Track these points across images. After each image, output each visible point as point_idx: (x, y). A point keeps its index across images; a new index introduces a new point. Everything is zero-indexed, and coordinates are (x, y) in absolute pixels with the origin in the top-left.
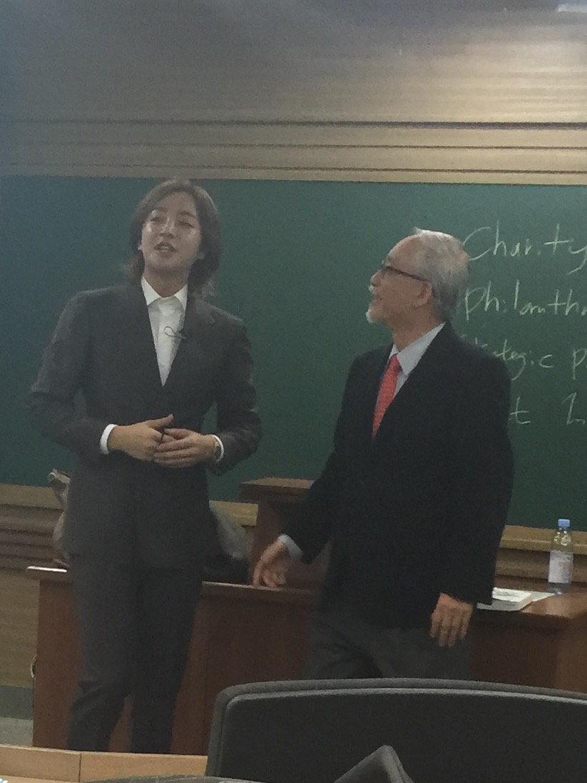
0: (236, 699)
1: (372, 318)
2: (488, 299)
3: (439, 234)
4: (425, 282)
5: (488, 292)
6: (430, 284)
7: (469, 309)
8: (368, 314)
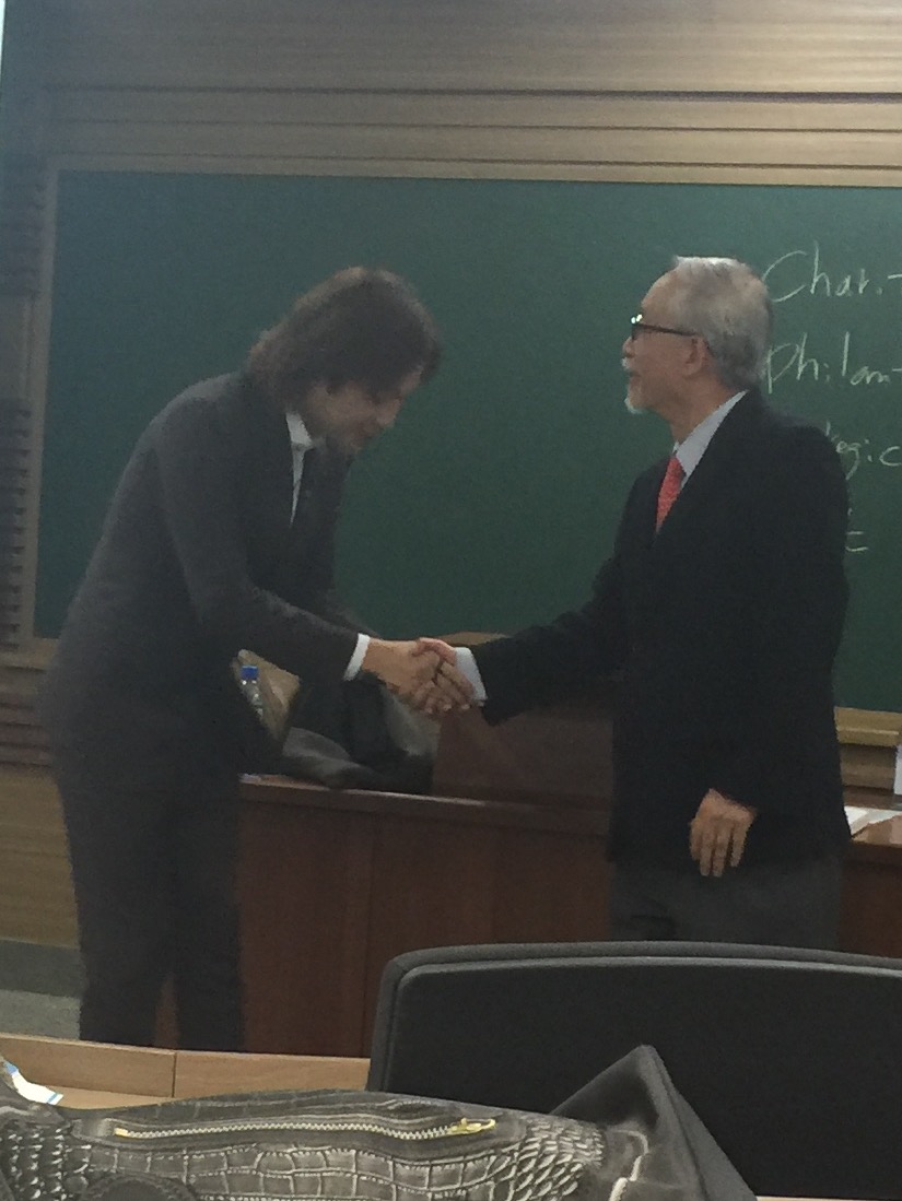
0: (414, 972)
2: (801, 362)
5: (801, 351)
6: (700, 339)
7: (773, 376)
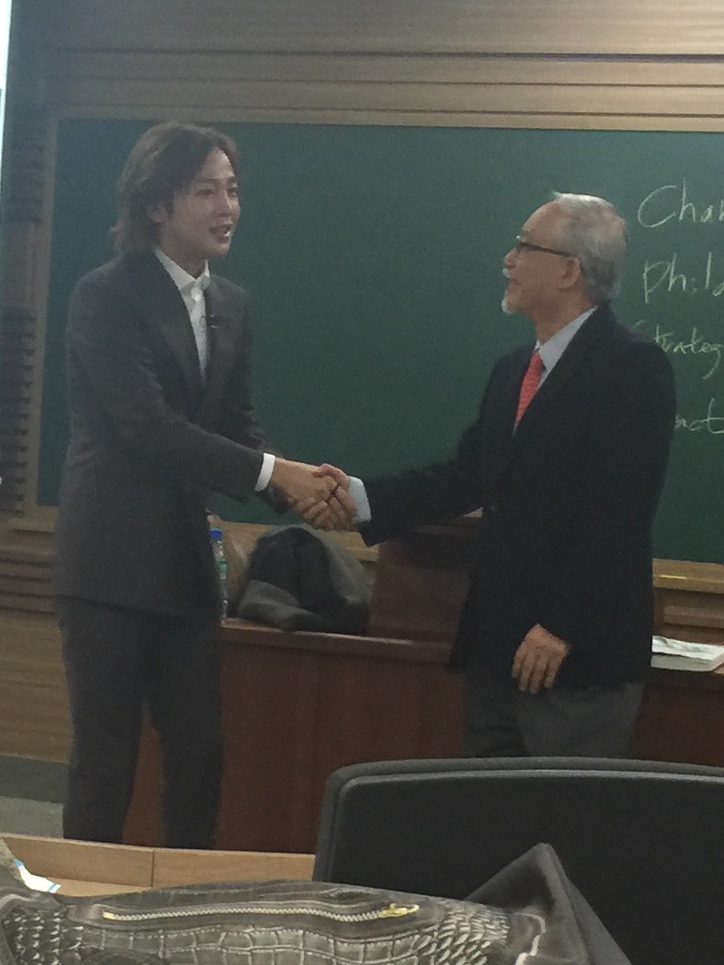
1: (509, 308)
2: (672, 276)
3: (587, 198)
4: (571, 258)
5: (672, 268)
6: (576, 260)
7: (649, 289)
8: (504, 304)
